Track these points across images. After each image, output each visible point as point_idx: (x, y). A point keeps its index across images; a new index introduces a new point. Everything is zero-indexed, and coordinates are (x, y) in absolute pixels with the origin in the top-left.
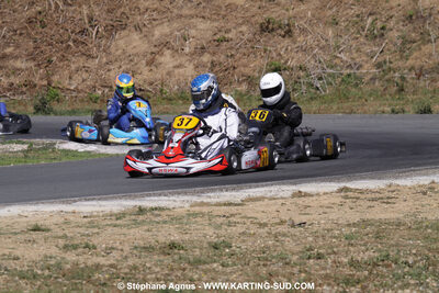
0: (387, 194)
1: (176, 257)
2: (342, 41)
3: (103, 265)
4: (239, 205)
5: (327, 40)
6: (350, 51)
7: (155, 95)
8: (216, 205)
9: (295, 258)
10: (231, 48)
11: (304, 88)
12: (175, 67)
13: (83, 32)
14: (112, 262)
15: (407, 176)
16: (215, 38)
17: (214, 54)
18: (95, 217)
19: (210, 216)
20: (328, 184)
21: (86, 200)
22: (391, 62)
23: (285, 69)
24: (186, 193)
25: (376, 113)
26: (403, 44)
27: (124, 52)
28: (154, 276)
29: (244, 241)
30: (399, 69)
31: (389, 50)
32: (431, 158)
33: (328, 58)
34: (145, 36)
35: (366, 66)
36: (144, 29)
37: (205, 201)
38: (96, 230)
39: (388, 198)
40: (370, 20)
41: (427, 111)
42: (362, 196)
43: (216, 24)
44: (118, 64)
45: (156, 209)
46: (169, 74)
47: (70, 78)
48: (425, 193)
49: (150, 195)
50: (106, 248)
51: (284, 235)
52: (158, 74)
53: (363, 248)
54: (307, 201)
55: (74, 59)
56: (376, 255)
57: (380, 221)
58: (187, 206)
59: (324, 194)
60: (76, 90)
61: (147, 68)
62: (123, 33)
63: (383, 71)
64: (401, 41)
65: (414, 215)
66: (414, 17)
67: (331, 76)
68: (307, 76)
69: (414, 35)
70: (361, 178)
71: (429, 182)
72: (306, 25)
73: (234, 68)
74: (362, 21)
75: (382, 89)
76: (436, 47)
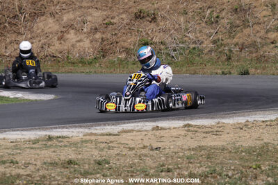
0: (216, 129)
1: (72, 170)
2: (190, 25)
3: (23, 175)
4: (116, 135)
5: (179, 25)
6: (195, 32)
7: (64, 60)
8: (100, 135)
9: (152, 171)
10: (115, 29)
11: (164, 56)
12: (77, 41)
13: (14, 17)
14: (29, 172)
15: (230, 117)
16: (104, 22)
17: (103, 33)
18: (18, 142)
19: (96, 142)
20: (177, 122)
21: (13, 131)
22: (222, 40)
23: (151, 44)
24: (81, 127)
25: (212, 74)
26: (231, 28)
27: (43, 31)
28: (56, 182)
29: (118, 160)
30: (228, 45)
31: (221, 32)
32: (247, 105)
33: (180, 37)
34: (58, 20)
35: (206, 42)
36: (57, 16)
37: (94, 132)
38: (19, 151)
39: (217, 131)
40: (209, 11)
41: (246, 73)
42: (199, 130)
43: (105, 13)
44: (38, 39)
45: (60, 137)
46: (73, 46)
47: (6, 48)
48: (241, 129)
49: (56, 128)
50: (25, 163)
51: (146, 156)
52: (66, 46)
53: (198, 165)
54: (162, 133)
55: (8, 35)
56: (207, 169)
57: (211, 148)
58: (81, 135)
59: (174, 128)
60: (10, 56)
61: (58, 42)
62: (42, 18)
63: (217, 46)
64: (229, 26)
65: (234, 143)
66: (238, 10)
67: (182, 48)
68: (166, 48)
69: (238, 22)
70: (200, 118)
71: (245, 121)
72: (165, 15)
73: (117, 43)
74: (203, 12)
75: (216, 58)
76: (253, 30)
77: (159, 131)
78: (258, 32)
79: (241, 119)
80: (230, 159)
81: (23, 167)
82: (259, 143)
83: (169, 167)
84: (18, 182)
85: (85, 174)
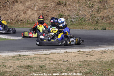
1: (29, 70)
2: (81, 8)
3: (8, 71)
4: (48, 55)
6: (83, 11)
7: (26, 22)
8: (42, 55)
9: (64, 71)
10: (48, 9)
12: (31, 14)
13: (5, 3)
14: (11, 70)
15: (98, 48)
16: (44, 6)
17: (43, 11)
18: (6, 57)
19: (40, 58)
20: (75, 50)
21: (4, 52)
22: (95, 15)
23: (64, 16)
24: (33, 51)
25: (90, 29)
26: (98, 9)
27: (17, 9)
28: (23, 75)
29: (49, 65)
30: (97, 17)
31: (94, 11)
32: (105, 43)
33: (76, 13)
34: (23, 5)
35: (87, 16)
36: (23, 3)
37: (39, 53)
38: (6, 61)
39: (92, 54)
40: (89, 2)
41: (105, 29)
42: (84, 53)
43: (44, 2)
44: (15, 13)
45: (24, 55)
46: (30, 16)
48: (103, 53)
49: (23, 51)
50: (9, 66)
51: (61, 64)
52: (27, 16)
53: (84, 68)
54: (68, 54)
55: (2, 11)
56: (88, 70)
57: (89, 61)
58: (33, 55)
59: (73, 52)
61: (24, 14)
62: (17, 4)
63: (92, 17)
64: (98, 8)
65: (99, 59)
66: (102, 2)
67: (77, 18)
68: (70, 18)
69: (101, 7)
70: (85, 48)
71: (104, 50)
72: (70, 3)
73: (49, 15)
74: (87, 2)
75: (92, 22)
76: (108, 10)
77: (67, 54)
78: (110, 11)
79: (102, 49)
80: (98, 66)
81: (8, 68)
82: (110, 59)
83: (72, 69)
84: (6, 74)
85: (35, 72)
